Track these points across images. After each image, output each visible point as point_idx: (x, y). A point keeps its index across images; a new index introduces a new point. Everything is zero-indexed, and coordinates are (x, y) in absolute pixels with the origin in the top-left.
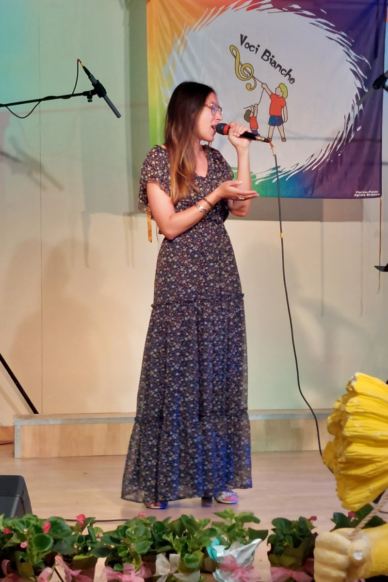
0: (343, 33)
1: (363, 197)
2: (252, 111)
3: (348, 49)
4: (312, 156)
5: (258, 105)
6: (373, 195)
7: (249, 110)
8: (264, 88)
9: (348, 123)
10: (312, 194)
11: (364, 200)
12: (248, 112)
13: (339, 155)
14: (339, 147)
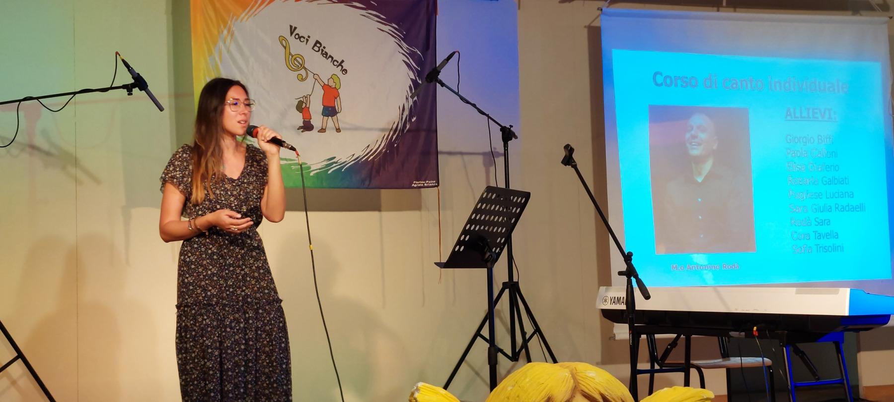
0: (394, 25)
1: (420, 187)
2: (305, 101)
3: (400, 41)
4: (368, 147)
5: (310, 95)
6: (430, 185)
7: (301, 101)
8: (316, 79)
9: (402, 114)
10: (369, 185)
11: (422, 190)
12: (301, 103)
13: (395, 145)
14: (394, 137)
